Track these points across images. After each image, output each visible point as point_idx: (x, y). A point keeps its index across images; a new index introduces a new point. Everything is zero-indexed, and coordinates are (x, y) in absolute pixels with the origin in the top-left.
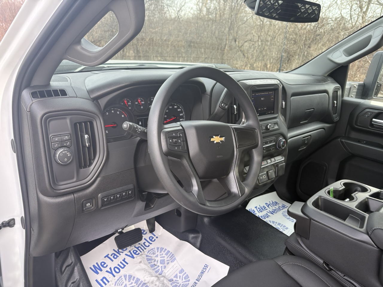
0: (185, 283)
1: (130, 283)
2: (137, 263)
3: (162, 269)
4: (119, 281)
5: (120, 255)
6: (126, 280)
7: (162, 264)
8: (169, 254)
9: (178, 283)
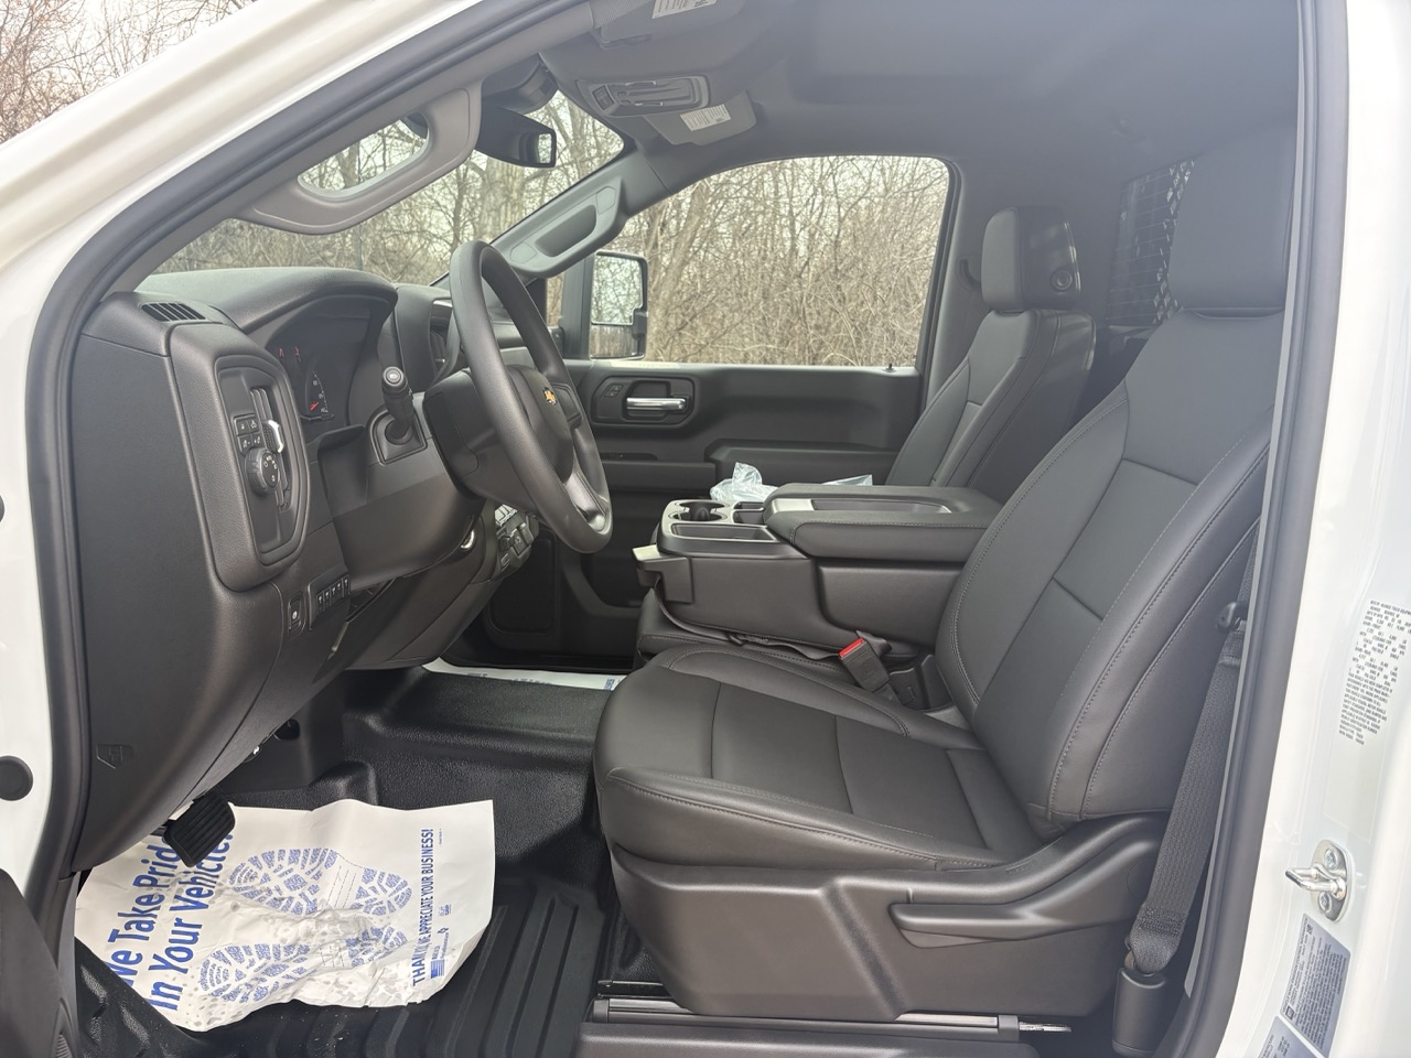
0: (400, 893)
1: (247, 963)
2: (227, 914)
3: (307, 899)
4: (211, 975)
5: (155, 916)
6: (226, 961)
7: (296, 888)
8: (302, 855)
9: (381, 903)
